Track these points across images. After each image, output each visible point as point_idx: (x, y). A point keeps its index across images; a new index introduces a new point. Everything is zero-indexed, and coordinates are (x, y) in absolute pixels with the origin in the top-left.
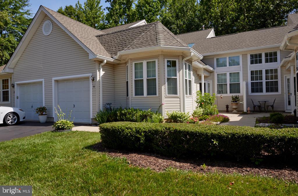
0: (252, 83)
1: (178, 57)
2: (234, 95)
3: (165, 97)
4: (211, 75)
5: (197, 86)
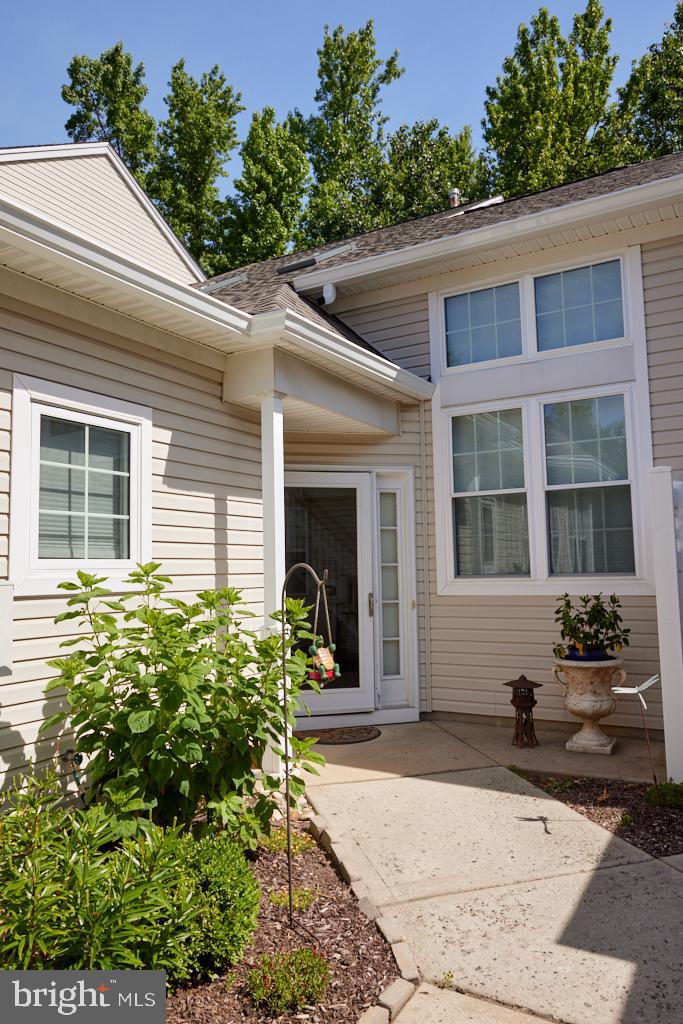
2: (580, 588)
4: (407, 427)
5: (221, 514)
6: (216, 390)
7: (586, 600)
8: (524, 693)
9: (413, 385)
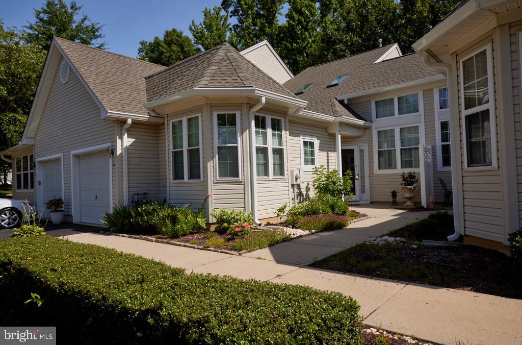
0: (443, 146)
1: (238, 106)
2: (407, 171)
3: (214, 183)
4: (367, 133)
5: (328, 156)
6: (326, 131)
7: (408, 173)
8: (394, 194)
9: (368, 124)
